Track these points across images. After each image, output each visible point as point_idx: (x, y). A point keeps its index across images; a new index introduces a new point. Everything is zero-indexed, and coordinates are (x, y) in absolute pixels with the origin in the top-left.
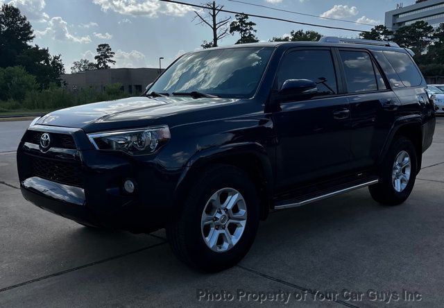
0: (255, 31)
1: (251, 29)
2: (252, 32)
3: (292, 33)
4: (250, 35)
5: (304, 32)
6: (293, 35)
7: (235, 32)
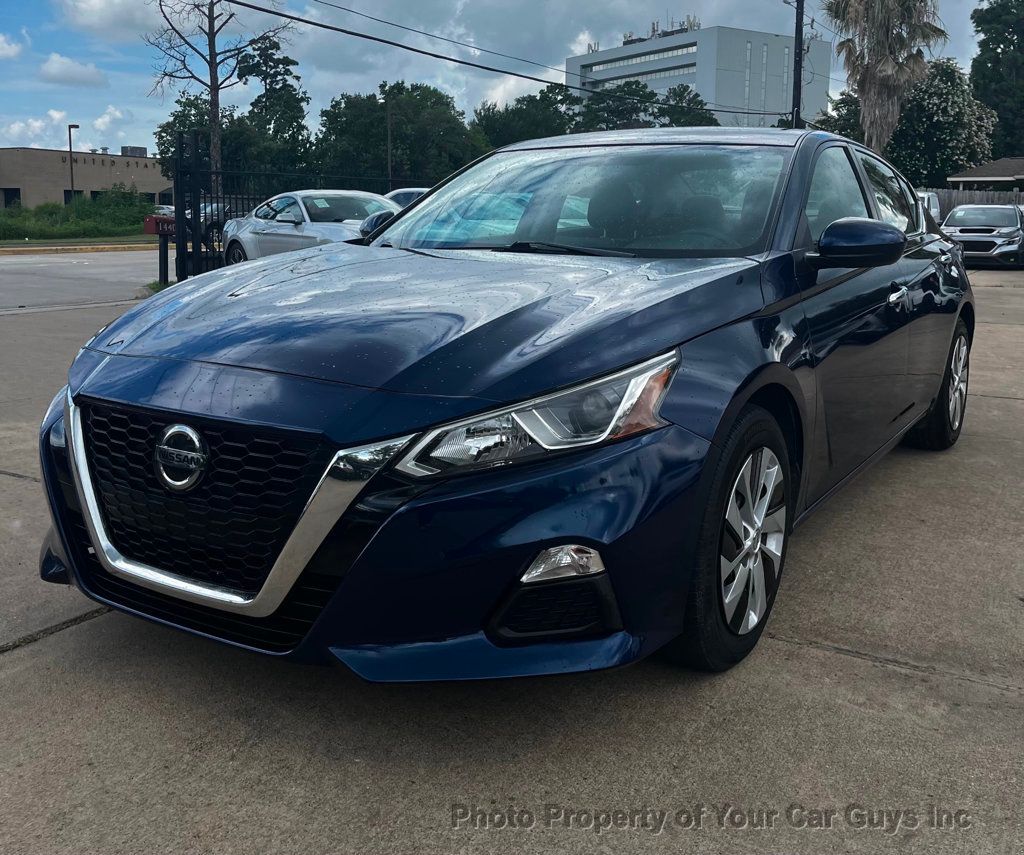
0: (298, 78)
1: (288, 72)
2: (291, 81)
3: (382, 86)
4: (286, 86)
5: (408, 85)
6: (383, 92)
7: (250, 78)
